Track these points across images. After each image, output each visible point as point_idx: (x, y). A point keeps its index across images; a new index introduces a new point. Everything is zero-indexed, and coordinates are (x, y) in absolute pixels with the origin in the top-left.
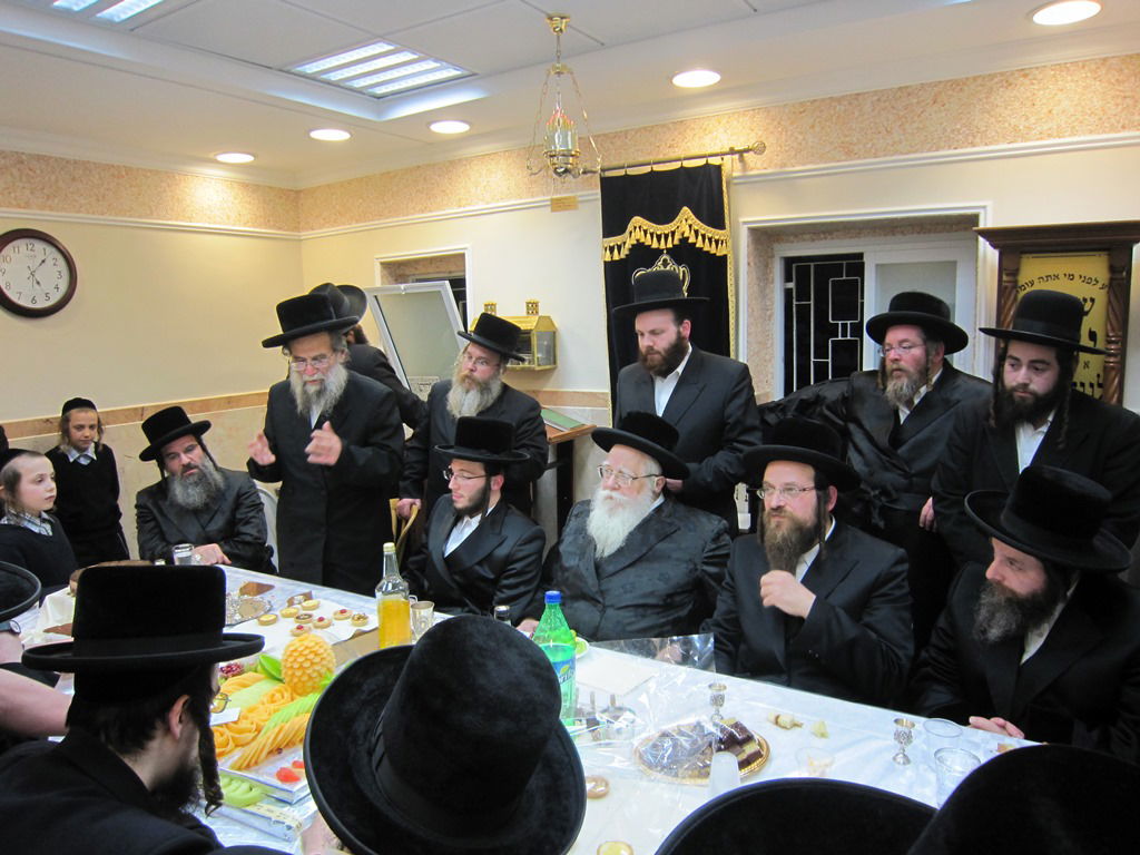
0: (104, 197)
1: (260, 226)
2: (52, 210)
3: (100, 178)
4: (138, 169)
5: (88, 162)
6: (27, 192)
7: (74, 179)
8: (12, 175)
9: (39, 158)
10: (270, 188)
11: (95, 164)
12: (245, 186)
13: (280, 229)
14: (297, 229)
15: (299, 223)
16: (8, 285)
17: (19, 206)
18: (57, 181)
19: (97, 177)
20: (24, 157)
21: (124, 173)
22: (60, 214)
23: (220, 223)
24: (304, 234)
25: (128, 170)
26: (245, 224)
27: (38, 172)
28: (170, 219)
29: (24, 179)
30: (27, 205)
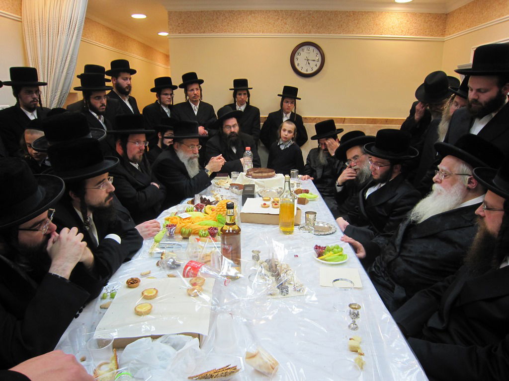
0: (342, 25)
1: (419, 35)
2: (319, 33)
3: (341, 17)
4: (359, 12)
5: (337, 11)
6: (311, 27)
7: (330, 19)
8: (306, 20)
9: (317, 12)
10: (430, 14)
11: (340, 12)
12: (414, 14)
13: (432, 35)
14: (443, 35)
15: (445, 32)
16: (298, 64)
17: (307, 33)
18: (323, 21)
19: (340, 17)
20: (311, 12)
21: (352, 14)
22: (322, 35)
23: (397, 35)
24: (446, 38)
25: (354, 13)
26: (411, 35)
27: (316, 18)
28: (371, 34)
29: (310, 21)
30: (310, 32)
